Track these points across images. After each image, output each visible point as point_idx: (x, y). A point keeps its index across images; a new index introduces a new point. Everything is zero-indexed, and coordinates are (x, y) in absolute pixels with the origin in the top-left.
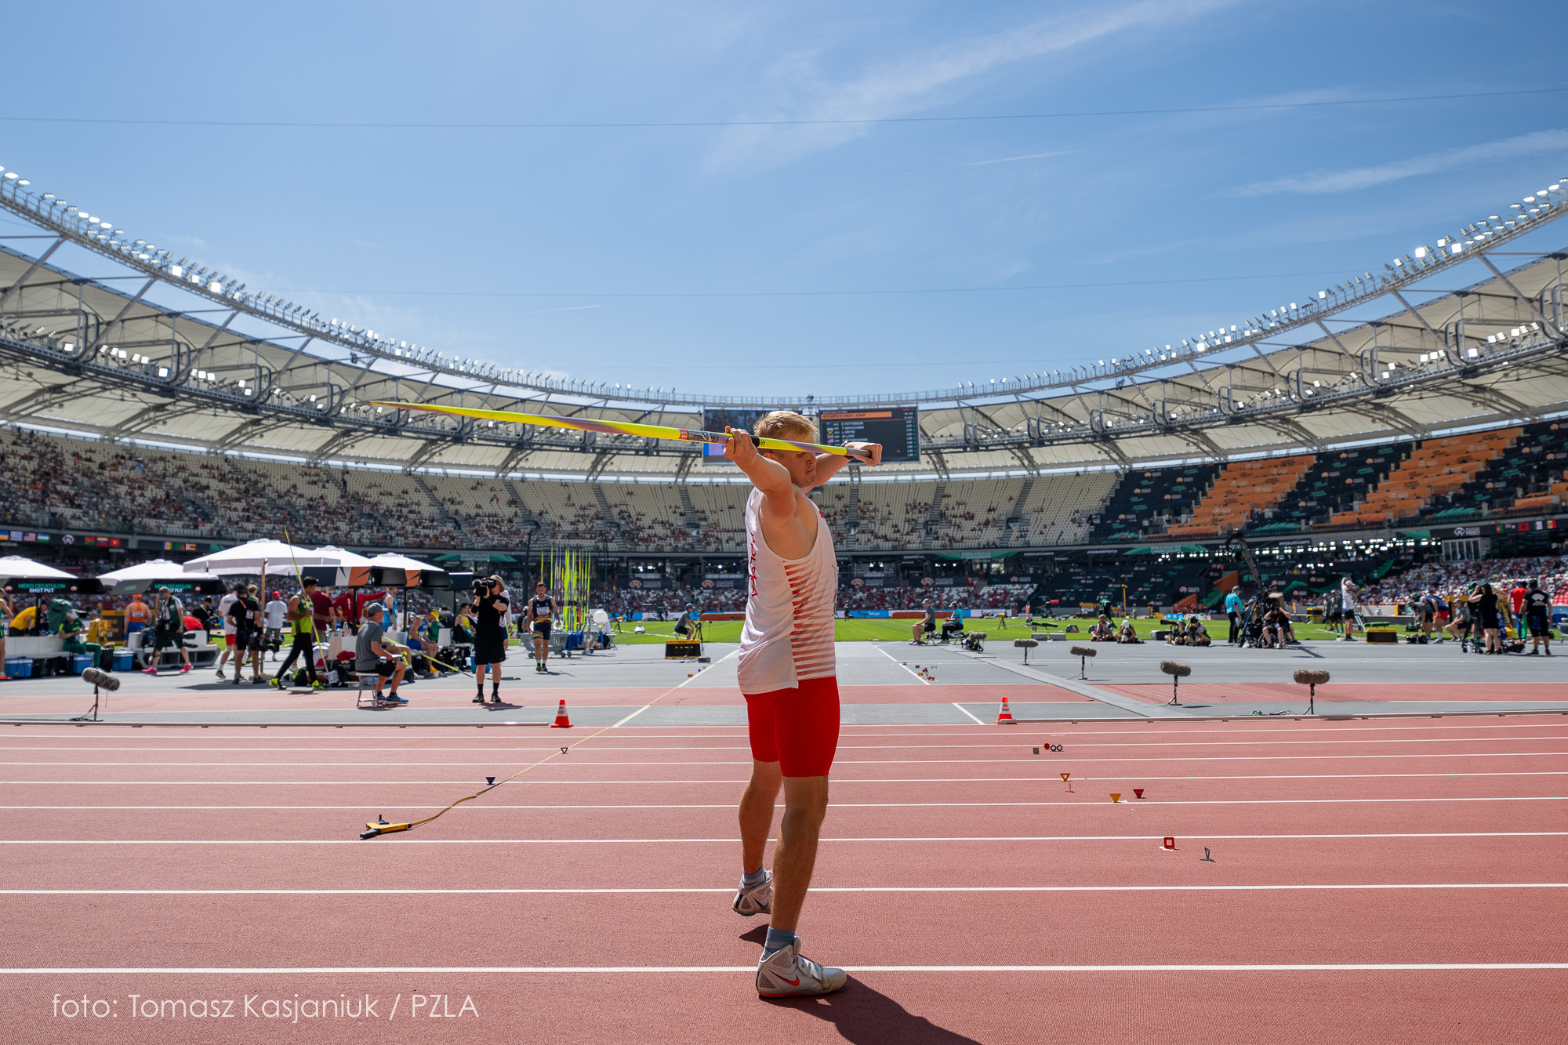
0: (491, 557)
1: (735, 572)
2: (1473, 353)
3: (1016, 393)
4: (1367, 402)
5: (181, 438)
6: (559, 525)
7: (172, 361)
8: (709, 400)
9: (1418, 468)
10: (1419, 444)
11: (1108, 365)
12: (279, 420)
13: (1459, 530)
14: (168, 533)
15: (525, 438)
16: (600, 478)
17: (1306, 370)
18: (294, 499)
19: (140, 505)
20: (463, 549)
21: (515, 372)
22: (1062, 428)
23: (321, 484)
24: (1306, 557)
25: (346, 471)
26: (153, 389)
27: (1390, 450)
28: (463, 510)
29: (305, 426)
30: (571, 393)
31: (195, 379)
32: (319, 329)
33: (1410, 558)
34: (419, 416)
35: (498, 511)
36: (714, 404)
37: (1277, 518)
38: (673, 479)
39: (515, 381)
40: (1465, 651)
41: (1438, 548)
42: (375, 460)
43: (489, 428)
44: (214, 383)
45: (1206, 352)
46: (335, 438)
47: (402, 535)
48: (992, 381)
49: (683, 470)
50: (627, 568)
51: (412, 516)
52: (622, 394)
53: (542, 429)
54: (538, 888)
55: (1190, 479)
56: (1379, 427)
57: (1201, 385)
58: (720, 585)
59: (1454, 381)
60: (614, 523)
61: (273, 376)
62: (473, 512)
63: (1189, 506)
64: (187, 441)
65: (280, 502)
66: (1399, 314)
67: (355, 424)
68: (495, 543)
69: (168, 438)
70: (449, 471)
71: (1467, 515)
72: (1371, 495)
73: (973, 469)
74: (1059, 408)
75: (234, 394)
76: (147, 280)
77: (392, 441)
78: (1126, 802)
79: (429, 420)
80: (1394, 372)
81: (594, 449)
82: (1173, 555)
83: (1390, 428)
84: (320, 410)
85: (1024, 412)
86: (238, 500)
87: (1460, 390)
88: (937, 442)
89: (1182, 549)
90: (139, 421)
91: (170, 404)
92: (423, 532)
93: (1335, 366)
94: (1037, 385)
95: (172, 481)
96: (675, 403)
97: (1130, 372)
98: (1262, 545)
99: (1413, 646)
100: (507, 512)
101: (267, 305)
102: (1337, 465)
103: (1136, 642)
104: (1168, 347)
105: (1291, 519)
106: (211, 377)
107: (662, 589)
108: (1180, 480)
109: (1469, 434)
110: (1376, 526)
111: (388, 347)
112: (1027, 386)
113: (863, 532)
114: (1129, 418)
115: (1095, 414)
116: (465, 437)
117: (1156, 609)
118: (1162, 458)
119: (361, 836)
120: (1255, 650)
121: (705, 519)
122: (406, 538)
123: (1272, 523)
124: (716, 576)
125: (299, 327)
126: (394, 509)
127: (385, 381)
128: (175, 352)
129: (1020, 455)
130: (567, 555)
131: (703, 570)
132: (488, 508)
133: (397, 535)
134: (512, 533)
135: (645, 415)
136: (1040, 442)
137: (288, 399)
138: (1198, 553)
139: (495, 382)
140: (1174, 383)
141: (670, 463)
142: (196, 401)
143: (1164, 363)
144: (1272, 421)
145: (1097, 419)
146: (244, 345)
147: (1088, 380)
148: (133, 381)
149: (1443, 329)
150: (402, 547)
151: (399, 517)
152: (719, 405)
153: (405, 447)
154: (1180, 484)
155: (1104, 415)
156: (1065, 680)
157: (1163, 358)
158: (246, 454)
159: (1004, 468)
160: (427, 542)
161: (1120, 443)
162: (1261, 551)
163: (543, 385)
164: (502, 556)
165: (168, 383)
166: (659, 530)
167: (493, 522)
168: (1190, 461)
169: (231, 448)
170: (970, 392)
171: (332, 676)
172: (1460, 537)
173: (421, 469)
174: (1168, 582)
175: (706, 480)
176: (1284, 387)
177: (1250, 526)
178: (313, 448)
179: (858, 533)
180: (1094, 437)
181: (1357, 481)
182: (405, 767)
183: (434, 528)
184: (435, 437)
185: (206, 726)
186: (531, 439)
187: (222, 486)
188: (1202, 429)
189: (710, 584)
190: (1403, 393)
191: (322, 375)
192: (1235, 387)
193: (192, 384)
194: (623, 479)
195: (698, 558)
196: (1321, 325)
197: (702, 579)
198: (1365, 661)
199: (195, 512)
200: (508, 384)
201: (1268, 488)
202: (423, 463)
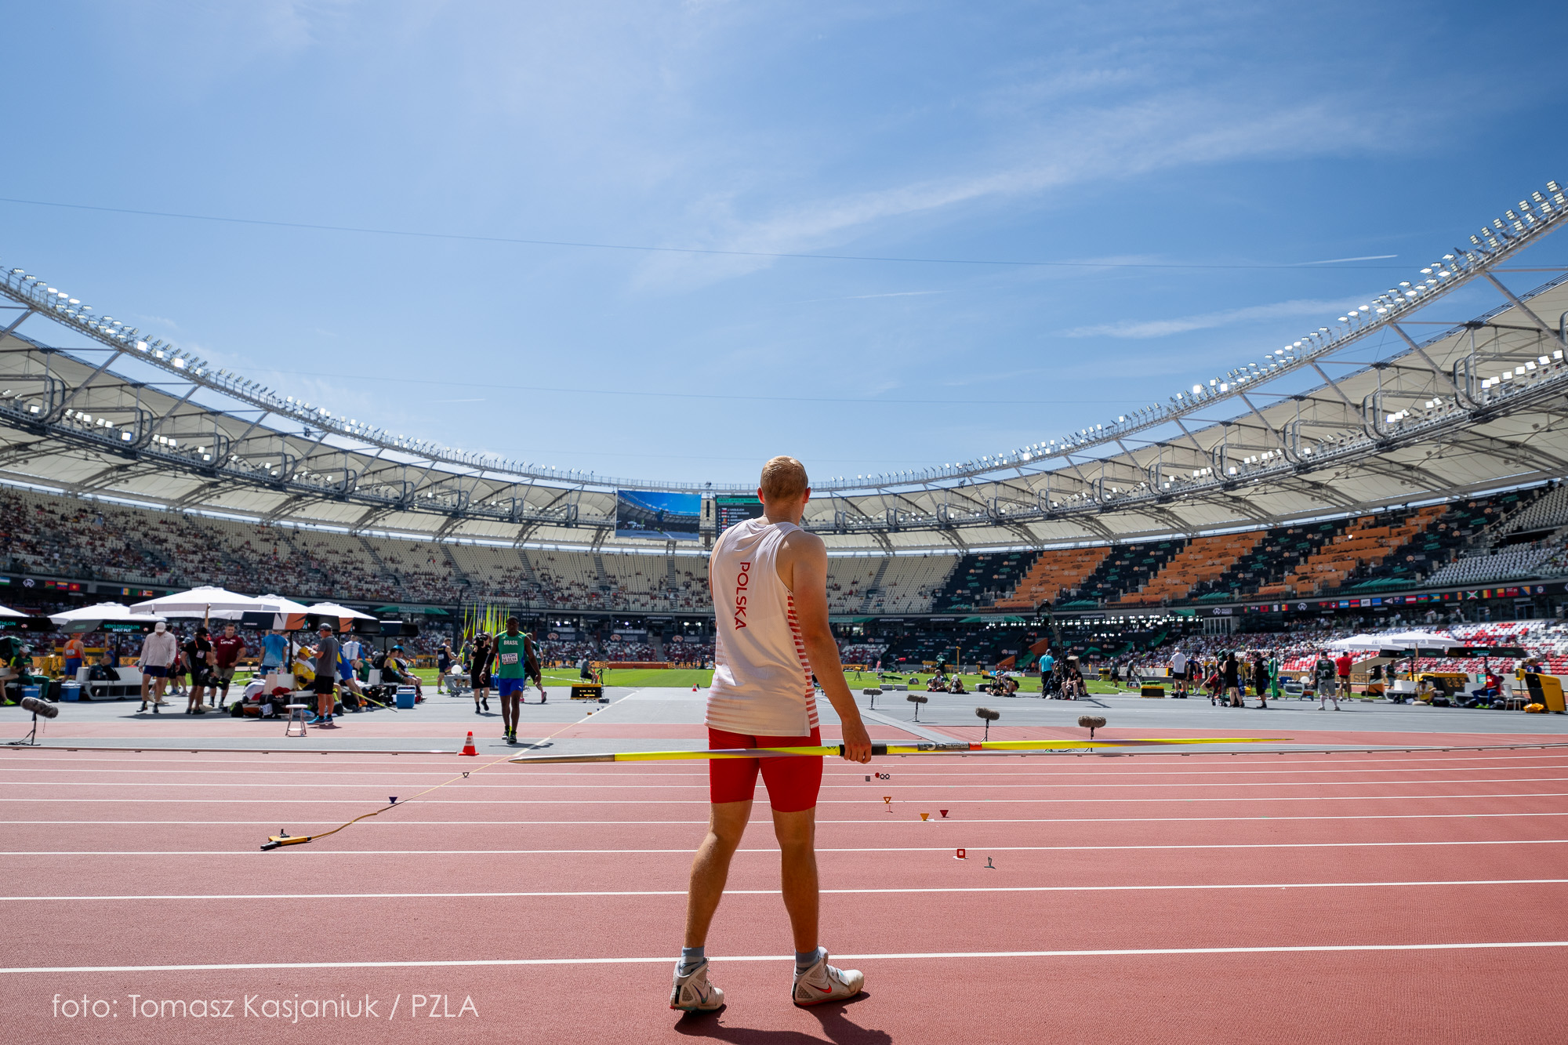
0: (426, 610)
1: (640, 629)
2: (1233, 471)
3: (879, 487)
4: (1152, 506)
5: (142, 496)
6: (488, 584)
7: (135, 427)
8: (623, 482)
9: (1188, 560)
10: (1190, 541)
11: (953, 467)
12: (235, 483)
13: (1217, 611)
14: (126, 580)
15: (460, 508)
16: (526, 545)
17: (1107, 479)
18: (247, 554)
19: (100, 554)
21: (454, 451)
22: (914, 518)
23: (273, 542)
24: (1101, 628)
25: (296, 531)
26: (116, 451)
27: (1168, 545)
28: (403, 569)
29: (260, 490)
30: (502, 471)
31: (156, 444)
32: (275, 405)
33: (1180, 631)
34: (365, 485)
35: (434, 570)
36: (627, 486)
37: (1080, 596)
38: (589, 548)
39: (453, 459)
40: (1214, 704)
41: (1201, 624)
42: (324, 522)
43: (428, 499)
44: (175, 448)
45: (1030, 460)
46: (288, 501)
47: (346, 589)
48: (860, 477)
49: (598, 540)
50: (546, 623)
51: (356, 573)
52: (547, 474)
53: (476, 501)
54: (415, 893)
55: (1014, 563)
56: (1160, 526)
57: (1025, 487)
58: (627, 639)
59: (1218, 492)
60: (536, 584)
61: (231, 445)
62: (411, 571)
63: (1012, 584)
64: (148, 498)
65: (234, 556)
66: (1179, 438)
67: (306, 490)
68: (430, 598)
69: (130, 496)
70: (391, 534)
71: (1224, 599)
72: (1152, 581)
73: (841, 548)
74: (913, 501)
75: (194, 458)
76: (113, 353)
77: (340, 507)
78: (933, 820)
79: (374, 489)
80: (1174, 483)
81: (521, 520)
82: (998, 624)
83: (1169, 528)
84: (274, 476)
85: (884, 503)
86: (194, 553)
87: (1222, 500)
88: (812, 525)
89: (1005, 619)
90: (101, 479)
91: (132, 465)
92: (365, 586)
93: (1128, 477)
94: (896, 481)
95: (132, 534)
96: (592, 483)
97: (970, 474)
98: (1067, 618)
99: (1176, 700)
100: (443, 571)
101: (228, 381)
102: (1127, 555)
103: (963, 692)
104: (1001, 455)
105: (1090, 598)
106: (172, 442)
107: (576, 641)
108: (1006, 563)
109: (1228, 535)
110: (1155, 605)
111: (339, 423)
112: (888, 482)
114: (968, 512)
115: (941, 507)
116: (407, 505)
117: (983, 667)
118: (993, 545)
119: (262, 847)
120: (1055, 701)
121: (615, 583)
122: (350, 591)
123: (1076, 600)
124: (623, 631)
125: (256, 402)
126: (340, 566)
127: (335, 453)
128: (139, 419)
129: (880, 538)
130: (489, 609)
131: (612, 626)
132: (425, 568)
133: (342, 588)
134: (445, 590)
135: (567, 493)
136: (896, 528)
137: (245, 465)
138: (1018, 623)
139: (435, 458)
140: (1004, 485)
141: (588, 535)
142: (157, 464)
143: (997, 468)
144: (1079, 518)
145: (943, 511)
146: (204, 416)
147: (936, 479)
148: (97, 443)
149: (1211, 451)
150: (346, 599)
151: (344, 573)
152: (631, 487)
153: (351, 512)
154: (1006, 566)
155: (948, 508)
156: (902, 722)
157: (997, 464)
158: (203, 512)
159: (866, 549)
160: (369, 595)
161: (960, 532)
162: (1066, 622)
163: (478, 464)
164: (436, 609)
165: (131, 446)
166: (575, 591)
167: (429, 580)
168: (1015, 549)
169: (189, 507)
170: (841, 485)
171: (267, 709)
172: (1217, 616)
173: (366, 532)
174: (992, 646)
175: (617, 550)
176: (1089, 491)
177: (1059, 602)
178: (267, 509)
180: (940, 526)
181: (1142, 569)
182: (319, 788)
183: (376, 583)
184: (379, 504)
185: (139, 751)
186: (465, 509)
187: (180, 540)
188: (1025, 522)
189: (617, 638)
190: (1179, 500)
191: (277, 445)
192: (1052, 490)
193: (154, 448)
194: (545, 546)
195: (608, 616)
196: (1120, 443)
197: (611, 633)
198: (1138, 711)
199: (153, 562)
200: (446, 461)
201: (1074, 573)
202: (368, 527)
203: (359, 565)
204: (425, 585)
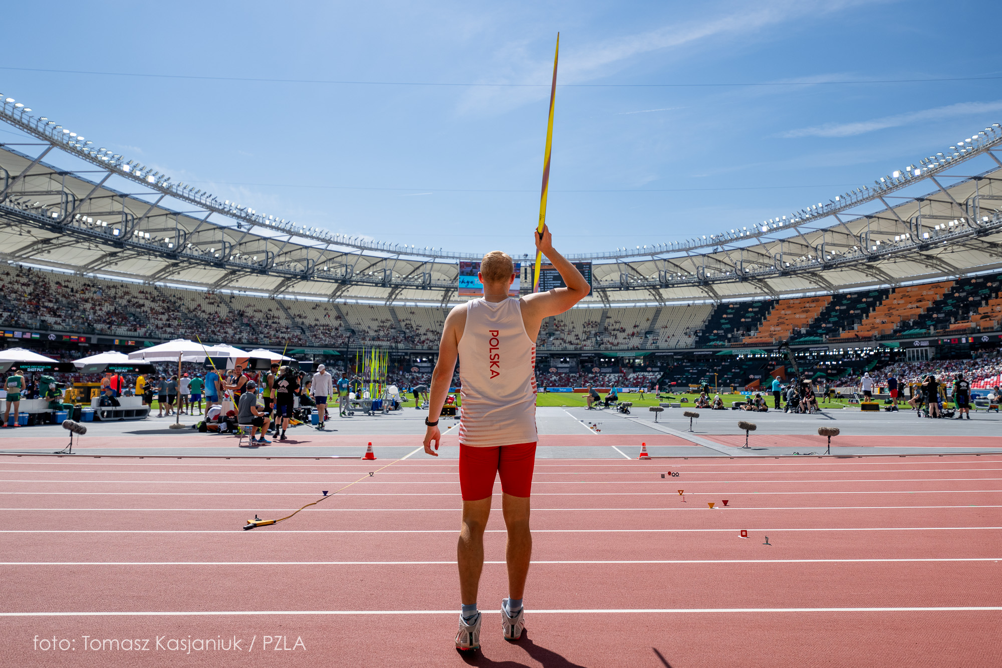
0: (324, 352)
2: (926, 235)
3: (652, 254)
4: (863, 264)
5: (127, 274)
6: (368, 332)
7: (122, 225)
8: (463, 256)
9: (893, 304)
10: (894, 290)
11: (708, 238)
12: (190, 263)
13: (917, 343)
14: (117, 334)
15: (347, 277)
16: (394, 303)
17: (827, 244)
18: (199, 314)
19: (99, 316)
20: (306, 346)
21: (341, 236)
22: (680, 277)
23: (216, 305)
24: (826, 358)
25: (232, 297)
26: (109, 242)
27: (876, 294)
28: (307, 322)
29: (207, 267)
30: (376, 250)
31: (136, 237)
32: (217, 207)
33: (887, 359)
34: (280, 262)
35: (329, 323)
36: (466, 258)
37: (808, 334)
38: (439, 305)
39: (342, 242)
40: (919, 416)
41: (904, 353)
42: (251, 290)
43: (324, 271)
44: (149, 240)
45: (767, 232)
46: (226, 275)
47: (267, 337)
48: (638, 247)
49: (445, 298)
50: (409, 360)
51: (274, 325)
52: (409, 251)
53: (358, 272)
55: (757, 309)
56: (870, 279)
57: (764, 252)
59: (915, 252)
60: (402, 331)
61: (187, 236)
62: (313, 323)
63: (756, 325)
64: (131, 275)
65: (190, 315)
66: (883, 211)
67: (239, 267)
68: (326, 343)
69: (118, 274)
70: (299, 297)
71: (922, 334)
72: (864, 321)
73: (625, 301)
74: (678, 264)
75: (162, 246)
76: (106, 174)
77: (263, 278)
78: (717, 508)
79: (287, 265)
80: (879, 246)
81: (390, 285)
82: (746, 356)
83: (876, 280)
84: (217, 258)
85: (657, 266)
86: (163, 313)
87: (918, 258)
88: (603, 284)
89: (751, 352)
90: (99, 262)
91: (120, 252)
92: (281, 335)
93: (844, 242)
94: (665, 250)
95: (120, 301)
96: (441, 257)
97: (722, 243)
98: (799, 351)
99: (888, 413)
100: (336, 323)
101: (184, 191)
102: (845, 302)
103: (723, 408)
104: (745, 228)
105: (817, 335)
106: (147, 235)
108: (750, 309)
109: (923, 284)
110: (868, 339)
111: (261, 219)
112: (659, 251)
113: (557, 339)
114: (721, 271)
115: (700, 269)
116: (309, 276)
117: (735, 389)
118: (740, 296)
119: (244, 528)
122: (270, 339)
123: (805, 337)
125: (204, 205)
126: (263, 321)
127: (259, 240)
128: (124, 219)
129: (654, 293)
130: (373, 351)
132: (323, 321)
133: (265, 337)
134: (337, 337)
135: (423, 264)
136: (667, 286)
137: (196, 250)
138: (761, 355)
139: (329, 242)
140: (748, 250)
141: (438, 295)
142: (137, 251)
143: (742, 238)
144: (806, 275)
145: (701, 271)
146: (168, 216)
147: (696, 248)
148: (96, 237)
149: (909, 220)
150: (267, 345)
151: (266, 326)
152: (468, 259)
153: (270, 282)
154: (751, 312)
155: (705, 269)
156: (680, 432)
157: (742, 235)
158: (168, 285)
159: (644, 301)
160: (284, 341)
161: (715, 287)
162: (798, 354)
163: (359, 245)
164: (331, 351)
165: (119, 239)
166: (430, 336)
167: (326, 330)
168: (757, 298)
169: (159, 281)
170: (624, 254)
172: (917, 347)
173: (281, 296)
174: (742, 372)
176: (814, 254)
177: (792, 339)
178: (212, 281)
179: (554, 339)
180: (699, 283)
181: (857, 312)
183: (288, 333)
184: (290, 276)
185: (141, 457)
186: (351, 278)
187: (153, 305)
188: (764, 278)
190: (884, 259)
191: (219, 235)
192: (785, 254)
193: (135, 240)
196: (837, 217)
198: (860, 422)
199: (135, 320)
200: (337, 243)
201: (803, 316)
202: (282, 292)
203: (276, 320)
204: (324, 334)
